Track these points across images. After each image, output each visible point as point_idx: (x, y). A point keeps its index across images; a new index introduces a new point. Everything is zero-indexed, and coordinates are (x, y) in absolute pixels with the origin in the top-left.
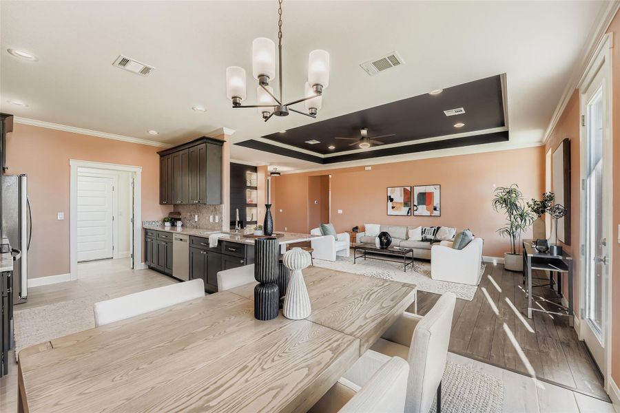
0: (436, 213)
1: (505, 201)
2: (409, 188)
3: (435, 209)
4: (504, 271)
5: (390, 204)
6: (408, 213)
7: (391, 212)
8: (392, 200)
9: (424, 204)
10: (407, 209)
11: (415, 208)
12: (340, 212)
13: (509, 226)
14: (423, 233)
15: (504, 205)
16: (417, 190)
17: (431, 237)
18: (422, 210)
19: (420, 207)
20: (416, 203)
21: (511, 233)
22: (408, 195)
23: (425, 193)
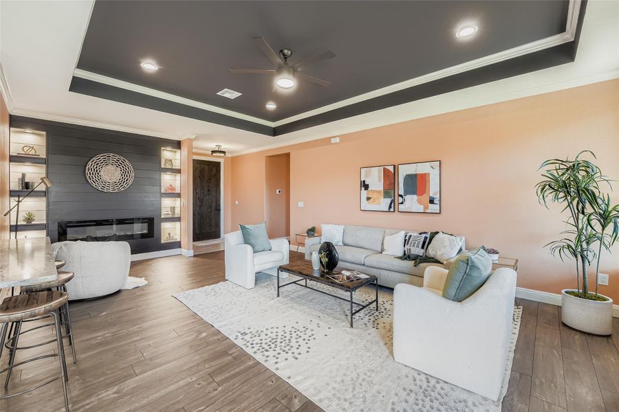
0: (434, 208)
1: (565, 186)
2: (391, 169)
3: (432, 201)
4: (562, 327)
5: (364, 192)
6: (390, 207)
7: (366, 205)
8: (366, 187)
9: (414, 193)
10: (389, 200)
11: (401, 200)
12: (301, 204)
13: (573, 237)
14: (406, 242)
15: (562, 194)
16: (404, 171)
17: (418, 251)
18: (412, 202)
19: (408, 197)
20: (401, 192)
21: (579, 253)
22: (390, 178)
23: (416, 175)
